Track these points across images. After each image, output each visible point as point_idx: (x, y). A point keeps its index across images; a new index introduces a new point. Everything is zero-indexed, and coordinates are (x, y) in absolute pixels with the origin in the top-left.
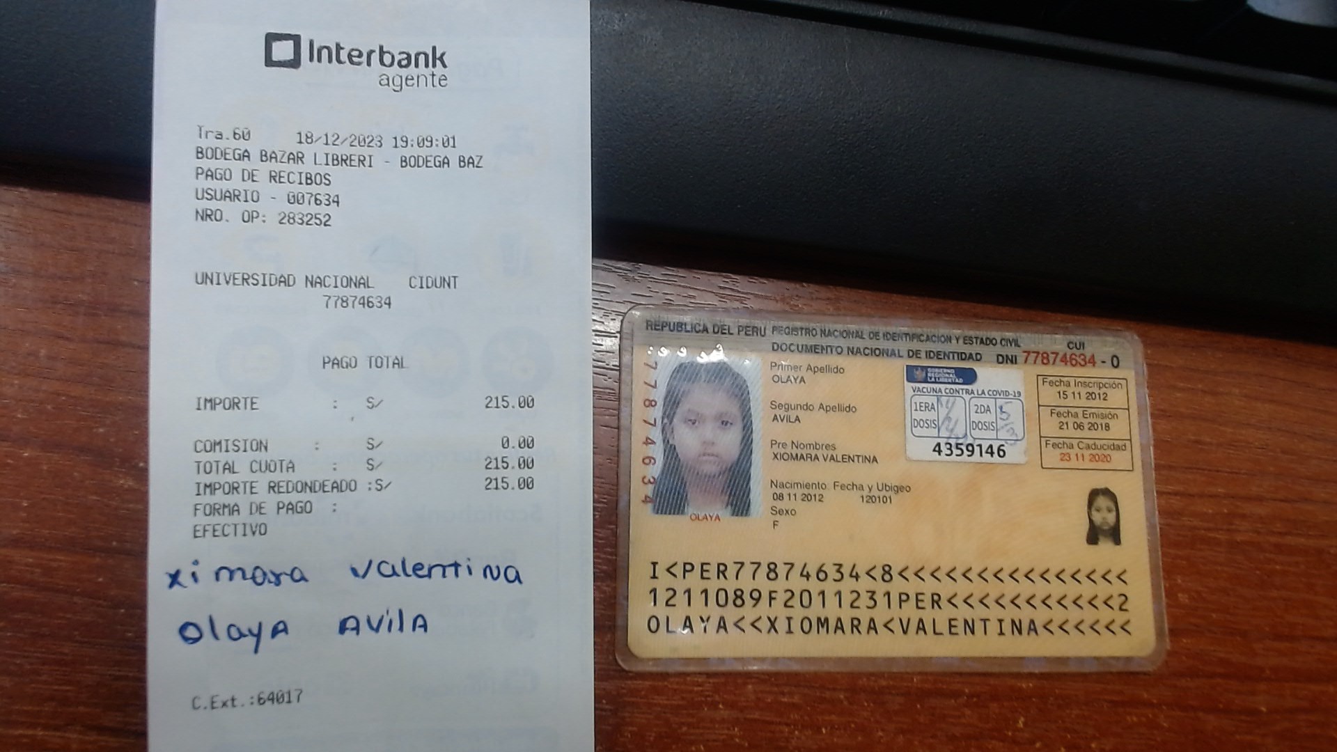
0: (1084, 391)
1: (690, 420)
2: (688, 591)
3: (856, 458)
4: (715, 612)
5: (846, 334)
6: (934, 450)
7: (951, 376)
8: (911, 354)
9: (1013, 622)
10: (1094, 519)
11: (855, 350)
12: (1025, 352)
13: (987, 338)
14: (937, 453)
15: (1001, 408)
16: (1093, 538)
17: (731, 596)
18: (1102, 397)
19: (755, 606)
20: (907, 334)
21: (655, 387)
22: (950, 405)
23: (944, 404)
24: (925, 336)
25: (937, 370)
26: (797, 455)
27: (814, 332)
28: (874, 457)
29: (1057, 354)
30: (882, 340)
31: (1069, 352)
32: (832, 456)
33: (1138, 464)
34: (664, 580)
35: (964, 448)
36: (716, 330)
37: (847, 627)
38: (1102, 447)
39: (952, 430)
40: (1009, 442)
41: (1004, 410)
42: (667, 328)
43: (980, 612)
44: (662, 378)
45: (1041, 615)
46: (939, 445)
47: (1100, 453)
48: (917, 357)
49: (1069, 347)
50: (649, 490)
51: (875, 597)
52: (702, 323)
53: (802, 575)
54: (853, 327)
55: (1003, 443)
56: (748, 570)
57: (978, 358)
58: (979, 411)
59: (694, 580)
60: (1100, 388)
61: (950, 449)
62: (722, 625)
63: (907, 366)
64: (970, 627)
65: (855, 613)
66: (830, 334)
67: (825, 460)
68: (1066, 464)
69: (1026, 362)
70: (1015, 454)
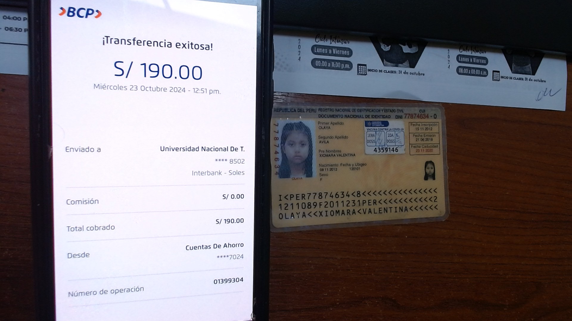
0: (424, 127)
1: (291, 144)
2: (292, 204)
3: (348, 155)
4: (301, 211)
5: (344, 110)
6: (374, 151)
7: (380, 124)
8: (366, 116)
9: (400, 208)
10: (427, 171)
11: (347, 116)
12: (405, 114)
13: (392, 110)
14: (375, 152)
15: (397, 134)
16: (426, 178)
17: (307, 205)
18: (430, 129)
19: (315, 207)
20: (365, 110)
21: (278, 132)
22: (380, 134)
23: (378, 134)
24: (371, 110)
25: (375, 122)
26: (328, 155)
27: (333, 110)
28: (354, 154)
29: (416, 114)
30: (356, 112)
31: (420, 114)
32: (340, 154)
33: (442, 152)
34: (284, 201)
35: (384, 149)
36: (299, 111)
37: (346, 212)
38: (430, 147)
39: (380, 143)
40: (399, 146)
41: (398, 135)
42: (281, 111)
43: (389, 205)
44: (280, 129)
45: (409, 205)
46: (376, 149)
47: (429, 149)
48: (369, 118)
49: (420, 111)
50: (277, 170)
51: (355, 202)
52: (294, 109)
53: (330, 196)
54: (346, 108)
55: (397, 147)
56: (312, 195)
57: (389, 117)
58: (389, 136)
59: (294, 200)
60: (430, 126)
61: (380, 150)
62: (304, 215)
63: (365, 121)
64: (386, 210)
65: (348, 208)
66: (338, 110)
67: (338, 156)
68: (418, 153)
69: (405, 118)
70: (401, 151)
